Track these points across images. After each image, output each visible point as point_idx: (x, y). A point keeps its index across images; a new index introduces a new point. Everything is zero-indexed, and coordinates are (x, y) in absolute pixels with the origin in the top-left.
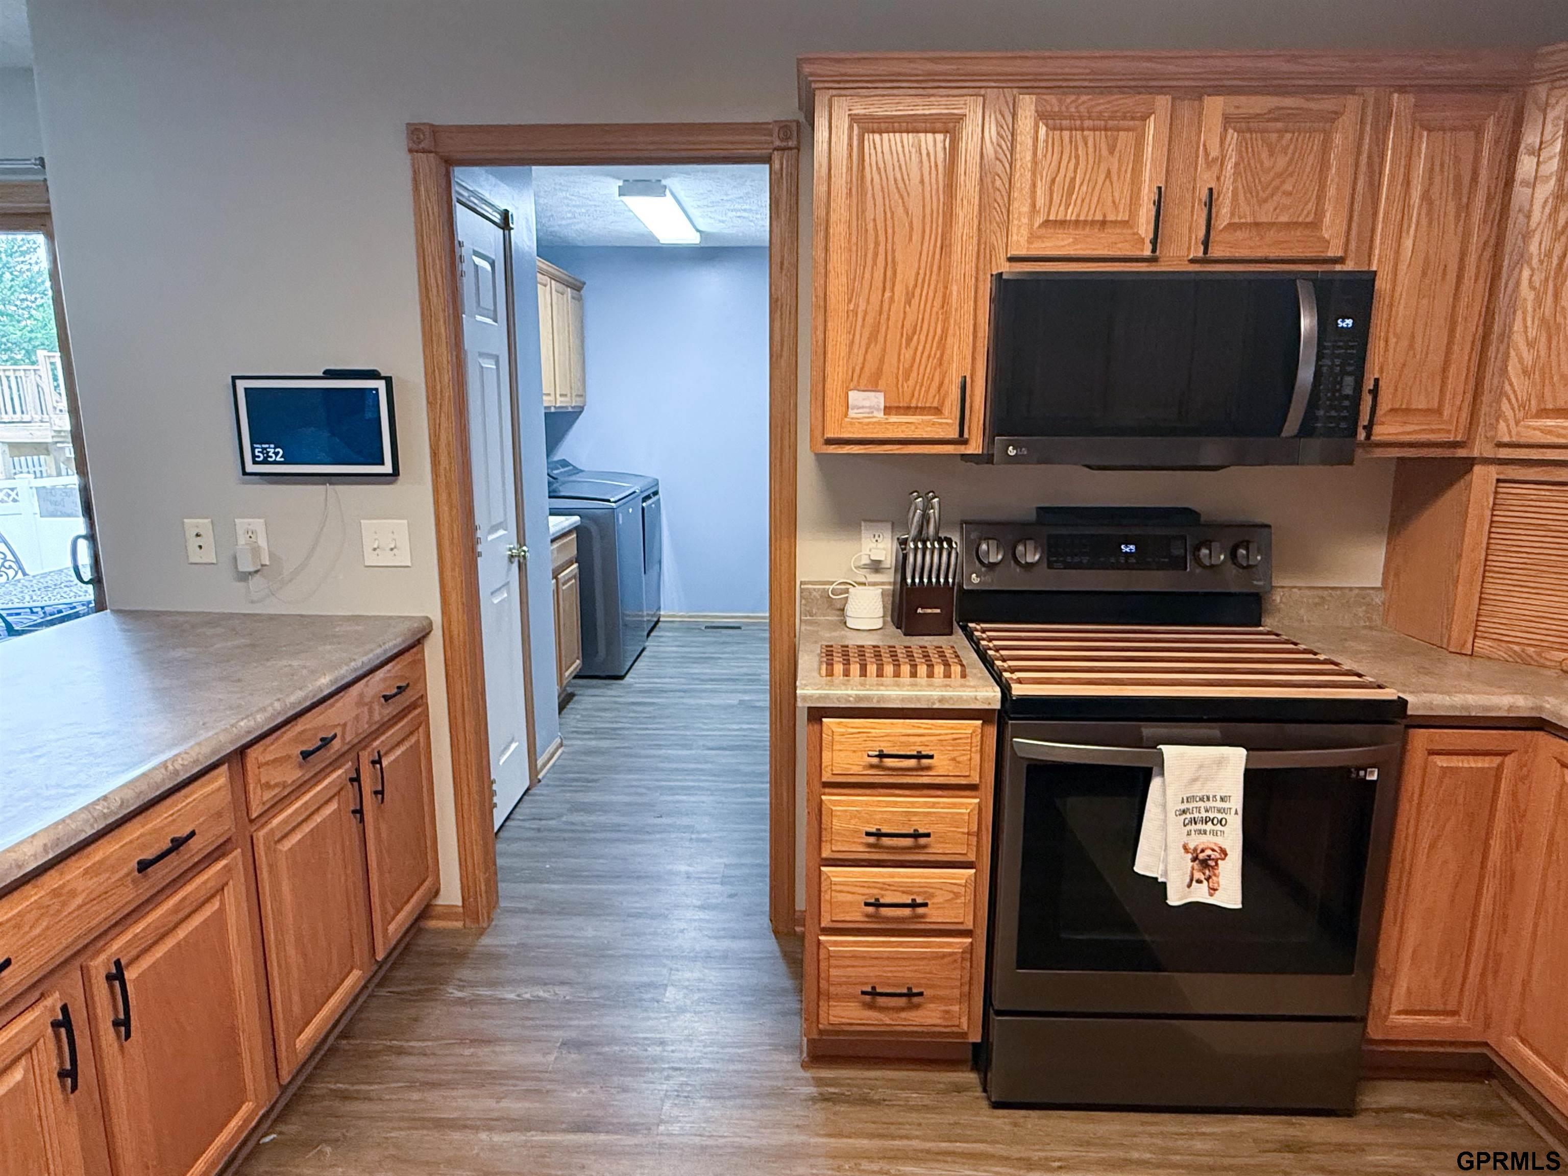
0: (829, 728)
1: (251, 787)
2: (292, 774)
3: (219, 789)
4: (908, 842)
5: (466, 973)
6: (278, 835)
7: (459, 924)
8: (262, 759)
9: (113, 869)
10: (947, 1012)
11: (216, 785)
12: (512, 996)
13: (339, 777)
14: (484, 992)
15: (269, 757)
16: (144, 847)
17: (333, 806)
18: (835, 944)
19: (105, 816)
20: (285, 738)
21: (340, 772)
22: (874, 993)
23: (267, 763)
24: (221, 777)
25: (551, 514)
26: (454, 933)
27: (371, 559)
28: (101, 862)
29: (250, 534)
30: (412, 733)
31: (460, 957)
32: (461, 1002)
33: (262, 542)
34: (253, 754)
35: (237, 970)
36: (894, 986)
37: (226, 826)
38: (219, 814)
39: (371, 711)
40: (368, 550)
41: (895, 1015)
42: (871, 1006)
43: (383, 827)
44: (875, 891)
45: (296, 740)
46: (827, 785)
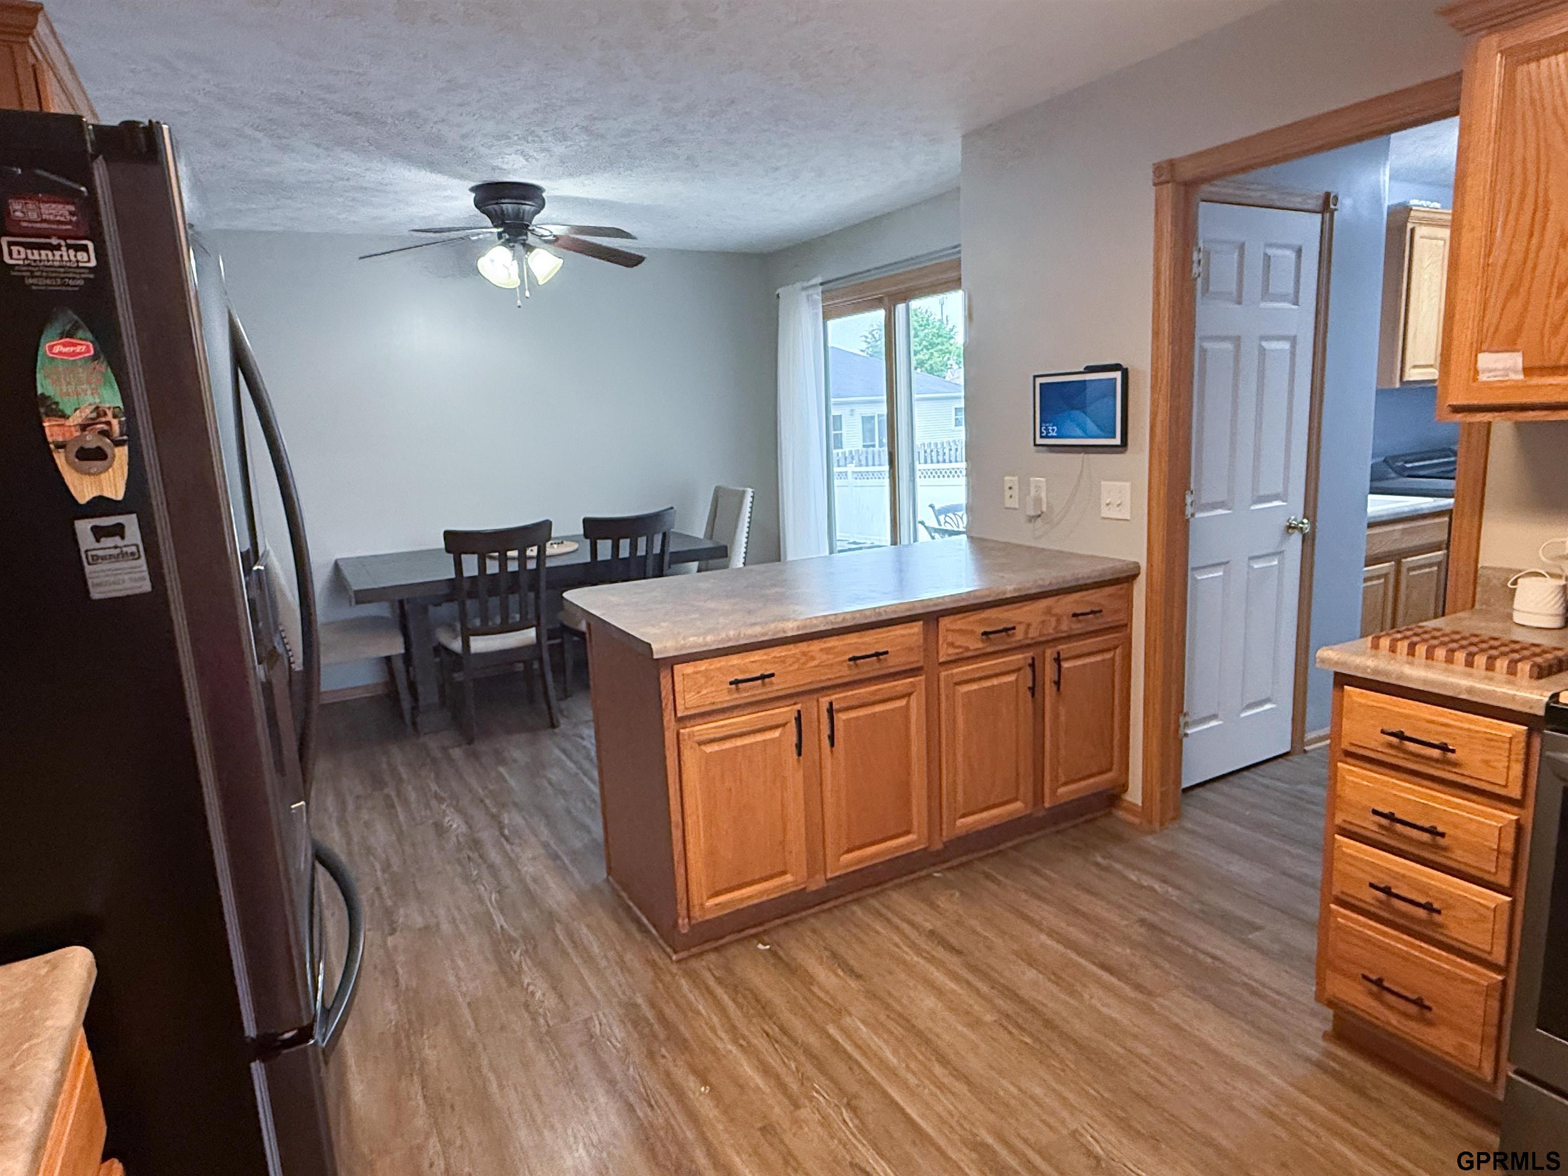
0: (1350, 696)
1: (940, 642)
2: (976, 645)
3: (914, 634)
4: (1426, 837)
5: (1116, 851)
6: (956, 680)
7: (1137, 821)
8: (949, 626)
9: (837, 654)
10: (1462, 1045)
11: (912, 631)
12: (1134, 878)
13: (1019, 660)
14: (1118, 866)
15: (954, 627)
16: (858, 649)
17: (1012, 678)
18: (1344, 917)
19: (832, 623)
20: (971, 619)
21: (1020, 656)
22: (1379, 983)
23: (953, 631)
24: (917, 627)
25: (1371, 493)
26: (1131, 825)
27: (1105, 512)
28: (830, 648)
29: (1038, 488)
30: (1107, 650)
31: (1118, 839)
32: (1097, 865)
33: (1043, 495)
34: (945, 622)
35: (914, 749)
36: (1404, 987)
37: (916, 659)
38: (911, 649)
39: (1059, 621)
40: (1103, 506)
41: (1403, 1020)
42: (1377, 997)
43: (1062, 710)
44: (1387, 878)
45: (981, 622)
46: (1348, 754)
